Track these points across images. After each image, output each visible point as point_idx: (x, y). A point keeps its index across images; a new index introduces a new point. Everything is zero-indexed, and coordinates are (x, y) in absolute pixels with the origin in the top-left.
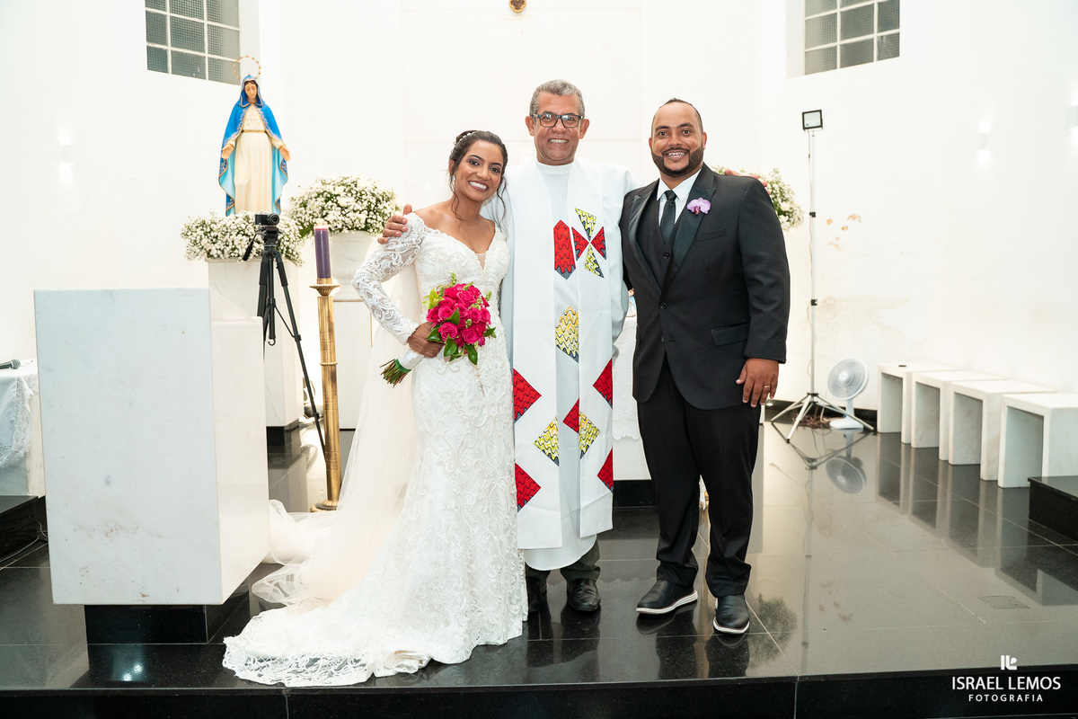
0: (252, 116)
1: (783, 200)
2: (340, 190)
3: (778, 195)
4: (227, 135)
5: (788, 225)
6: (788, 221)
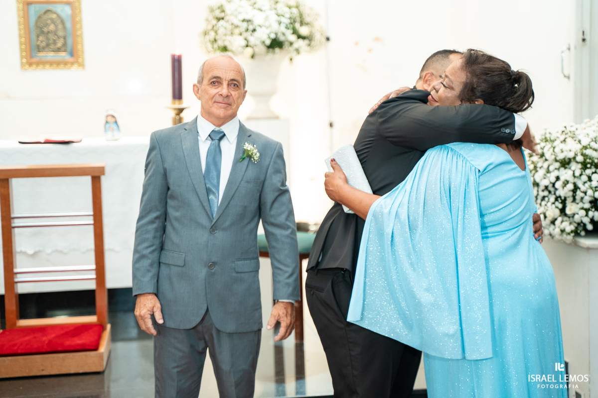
1: (301, 25)
3: (298, 20)
5: (308, 48)
6: (309, 45)
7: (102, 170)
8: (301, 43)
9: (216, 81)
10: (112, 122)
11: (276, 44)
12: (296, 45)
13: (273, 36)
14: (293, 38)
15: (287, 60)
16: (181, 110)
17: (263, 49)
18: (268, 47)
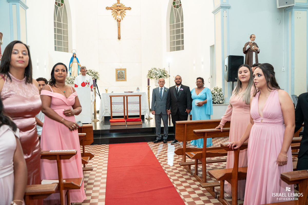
0: (75, 59)
2: (89, 72)
3: (164, 73)
4: (70, 63)
6: (166, 77)
7: (141, 95)
9: (161, 82)
10: (138, 89)
12: (164, 77)
13: (160, 75)
14: (163, 76)
16: (149, 87)
18: (159, 77)
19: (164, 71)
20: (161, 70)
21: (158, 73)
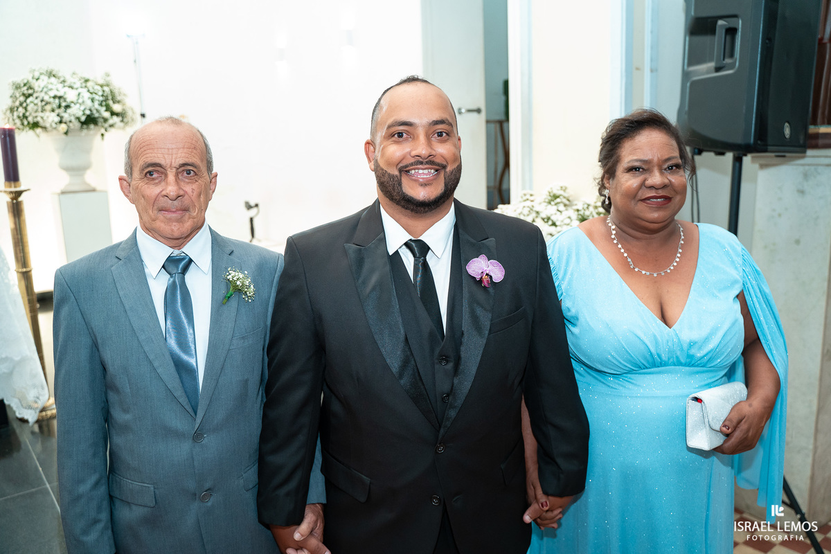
1: (114, 103)
3: (110, 98)
5: (122, 124)
6: (122, 121)
8: (116, 119)
9: (155, 171)
11: (90, 121)
12: (111, 122)
13: (88, 112)
14: (107, 115)
15: (99, 136)
17: (78, 125)
18: (83, 123)
19: (108, 85)
20: (87, 81)
21: (71, 96)
